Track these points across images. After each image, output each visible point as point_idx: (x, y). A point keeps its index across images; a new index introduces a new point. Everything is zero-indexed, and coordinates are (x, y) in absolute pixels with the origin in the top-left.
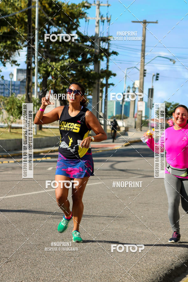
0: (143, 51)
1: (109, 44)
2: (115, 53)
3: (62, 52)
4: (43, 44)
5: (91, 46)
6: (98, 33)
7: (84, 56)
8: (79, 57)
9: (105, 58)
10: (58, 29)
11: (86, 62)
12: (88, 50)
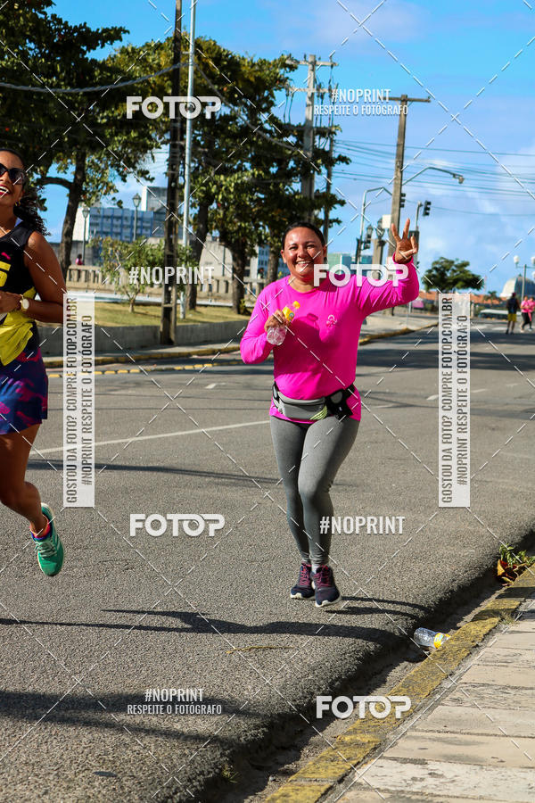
0: (400, 157)
1: (332, 141)
2: (343, 159)
3: (239, 155)
4: (202, 140)
5: (297, 145)
6: (310, 118)
7: (282, 162)
8: (273, 167)
9: (324, 170)
10: (232, 110)
11: (287, 176)
12: (290, 152)
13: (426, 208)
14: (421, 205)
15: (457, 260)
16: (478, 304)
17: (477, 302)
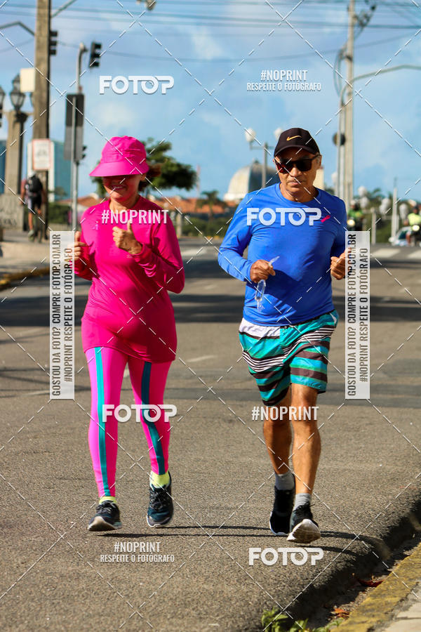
13: (94, 54)
14: (84, 50)
15: (150, 140)
16: (188, 214)
17: (185, 210)
